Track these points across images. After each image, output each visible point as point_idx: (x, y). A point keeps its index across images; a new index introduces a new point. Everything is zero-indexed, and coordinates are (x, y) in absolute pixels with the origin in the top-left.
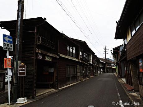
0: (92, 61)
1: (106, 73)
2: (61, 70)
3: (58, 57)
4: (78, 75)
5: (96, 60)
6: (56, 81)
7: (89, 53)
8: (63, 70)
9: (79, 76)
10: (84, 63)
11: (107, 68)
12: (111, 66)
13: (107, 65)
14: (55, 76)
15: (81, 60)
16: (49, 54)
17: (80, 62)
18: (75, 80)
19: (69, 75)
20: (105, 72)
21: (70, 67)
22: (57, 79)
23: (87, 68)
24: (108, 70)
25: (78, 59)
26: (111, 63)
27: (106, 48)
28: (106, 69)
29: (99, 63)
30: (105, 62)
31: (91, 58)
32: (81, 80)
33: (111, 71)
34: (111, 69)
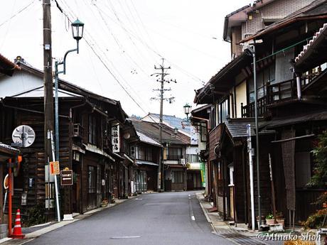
0: (118, 145)
1: (160, 192)
3: (84, 152)
11: (167, 169)
12: (183, 160)
13: (166, 153)
20: (155, 190)
24: (172, 178)
25: (100, 148)
26: (185, 146)
27: (163, 75)
28: (164, 175)
29: (133, 149)
30: (156, 143)
31: (116, 135)
32: (101, 207)
33: (182, 181)
34: (185, 174)
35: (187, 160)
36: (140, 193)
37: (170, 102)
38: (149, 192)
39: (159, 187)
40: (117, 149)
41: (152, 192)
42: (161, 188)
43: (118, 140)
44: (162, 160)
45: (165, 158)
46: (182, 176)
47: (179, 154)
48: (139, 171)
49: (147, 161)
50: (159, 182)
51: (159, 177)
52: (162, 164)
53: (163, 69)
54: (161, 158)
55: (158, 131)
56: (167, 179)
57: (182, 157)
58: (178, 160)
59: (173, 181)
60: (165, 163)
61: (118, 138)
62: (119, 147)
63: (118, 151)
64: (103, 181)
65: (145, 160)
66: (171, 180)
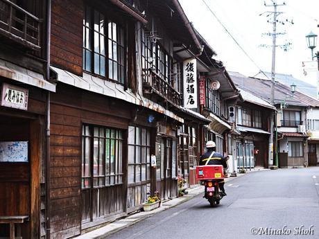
0: (195, 95)
1: (272, 168)
2: (60, 151)
4: (130, 181)
5: (217, 92)
6: (43, 207)
7: (185, 54)
8: (69, 151)
9: (133, 187)
10: (161, 109)
11: (280, 139)
12: (303, 129)
13: (280, 118)
14: (35, 185)
15: (145, 95)
16: (18, 73)
17: (140, 107)
18: (118, 206)
19: (91, 179)
20: (266, 166)
21: (96, 135)
22: (44, 198)
23: (171, 139)
24: (287, 149)
25: (134, 91)
26: (305, 109)
27: (276, 14)
29: (232, 110)
30: (267, 104)
31: (191, 80)
32: (142, 210)
33: (301, 155)
34: (306, 145)
35: (308, 126)
36: (243, 172)
37: (285, 50)
38: (257, 169)
39: (271, 162)
40: (192, 102)
41: (262, 169)
42: (274, 164)
43: (195, 87)
44: (275, 126)
45: (279, 123)
46: (301, 148)
47: (298, 119)
48: (242, 141)
49: (255, 128)
50: (271, 155)
51: (271, 149)
52: (275, 132)
53: (275, 6)
54: (272, 124)
55: (270, 89)
56: (281, 151)
57: (301, 123)
58: (297, 127)
59: (290, 155)
60: (279, 130)
61: (195, 84)
62: (195, 99)
63: (195, 106)
64: (154, 158)
65: (252, 127)
66: (287, 153)
